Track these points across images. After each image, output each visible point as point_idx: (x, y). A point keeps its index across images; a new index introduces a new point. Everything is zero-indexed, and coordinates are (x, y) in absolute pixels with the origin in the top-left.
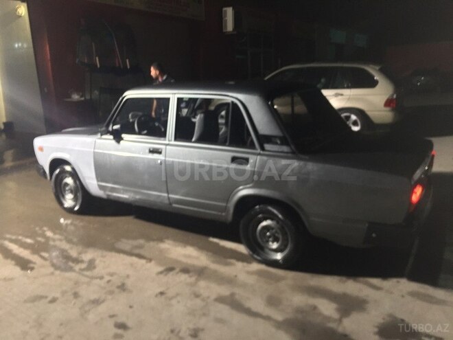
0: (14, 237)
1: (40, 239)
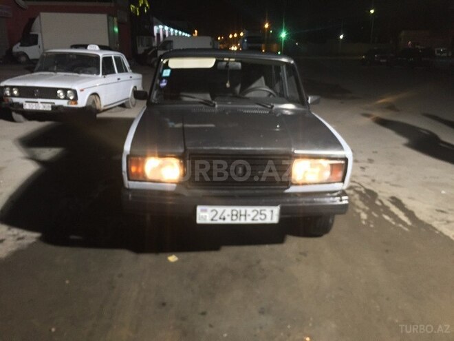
0: (401, 225)
1: (376, 215)
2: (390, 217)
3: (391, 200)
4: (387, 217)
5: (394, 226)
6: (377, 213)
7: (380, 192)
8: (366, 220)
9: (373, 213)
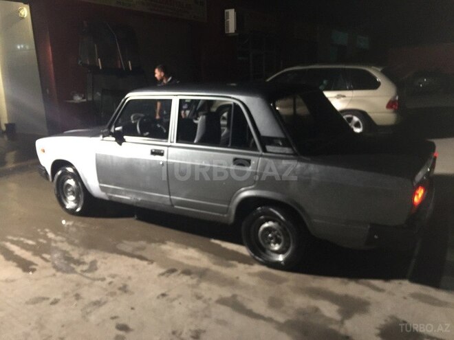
0: (15, 239)
1: (42, 241)
2: (27, 244)
3: (34, 267)
4: (31, 242)
5: (21, 236)
6: (41, 243)
7: (54, 275)
8: (46, 232)
9: (45, 242)
